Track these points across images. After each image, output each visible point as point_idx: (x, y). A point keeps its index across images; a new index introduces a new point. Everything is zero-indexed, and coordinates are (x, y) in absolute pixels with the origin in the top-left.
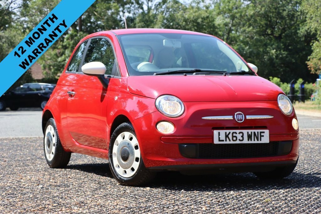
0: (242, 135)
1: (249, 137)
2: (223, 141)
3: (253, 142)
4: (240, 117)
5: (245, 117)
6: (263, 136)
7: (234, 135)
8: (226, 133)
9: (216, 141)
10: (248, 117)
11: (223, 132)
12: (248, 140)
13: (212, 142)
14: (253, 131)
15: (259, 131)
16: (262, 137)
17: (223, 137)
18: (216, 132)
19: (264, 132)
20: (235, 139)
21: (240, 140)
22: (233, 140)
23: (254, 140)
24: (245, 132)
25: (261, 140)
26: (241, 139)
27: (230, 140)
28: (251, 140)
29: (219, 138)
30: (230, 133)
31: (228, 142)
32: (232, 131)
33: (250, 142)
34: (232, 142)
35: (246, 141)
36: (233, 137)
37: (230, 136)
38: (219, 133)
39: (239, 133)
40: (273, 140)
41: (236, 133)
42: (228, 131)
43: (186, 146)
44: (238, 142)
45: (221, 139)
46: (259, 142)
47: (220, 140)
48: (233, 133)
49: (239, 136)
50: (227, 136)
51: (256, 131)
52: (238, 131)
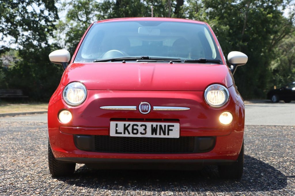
0: (144, 128)
1: (154, 131)
2: (121, 133)
3: (158, 136)
4: (145, 108)
5: (152, 108)
6: (172, 130)
7: (135, 127)
8: (125, 125)
9: (112, 134)
10: (156, 108)
11: (121, 124)
12: (152, 134)
13: (107, 134)
14: (159, 124)
15: (167, 124)
16: (170, 132)
17: (121, 129)
18: (113, 124)
19: (173, 126)
20: (135, 131)
21: (141, 133)
22: (133, 133)
23: (160, 134)
24: (149, 124)
25: (168, 134)
26: (143, 132)
27: (129, 133)
28: (156, 134)
29: (116, 130)
30: (129, 125)
31: (127, 135)
32: (132, 123)
33: (154, 136)
34: (132, 135)
35: (149, 135)
36: (133, 129)
37: (130, 129)
38: (117, 125)
39: (141, 126)
40: (185, 135)
41: (137, 126)
42: (127, 123)
43: (79, 137)
44: (139, 135)
45: (118, 131)
46: (166, 136)
47: (117, 133)
48: (133, 125)
49: (141, 129)
50: (126, 128)
51: (163, 124)
52: (139, 123)
